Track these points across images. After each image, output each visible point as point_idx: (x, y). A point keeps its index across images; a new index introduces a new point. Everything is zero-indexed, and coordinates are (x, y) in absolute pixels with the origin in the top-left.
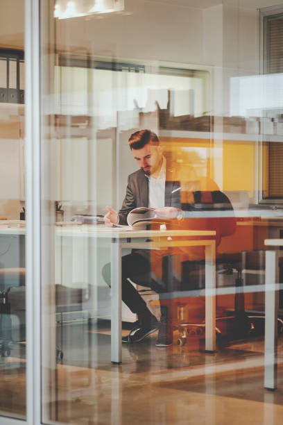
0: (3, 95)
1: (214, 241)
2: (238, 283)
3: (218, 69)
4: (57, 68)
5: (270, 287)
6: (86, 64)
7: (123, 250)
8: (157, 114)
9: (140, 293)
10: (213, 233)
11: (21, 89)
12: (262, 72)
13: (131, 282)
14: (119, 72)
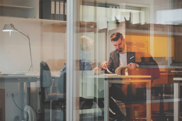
0: (58, 17)
1: (150, 80)
2: (161, 98)
3: (152, 7)
4: (81, 6)
5: (176, 100)
6: (94, 4)
7: (110, 84)
8: (125, 23)
9: (117, 104)
10: (150, 77)
11: (65, 14)
12: (171, 8)
13: (113, 99)
14: (108, 8)
